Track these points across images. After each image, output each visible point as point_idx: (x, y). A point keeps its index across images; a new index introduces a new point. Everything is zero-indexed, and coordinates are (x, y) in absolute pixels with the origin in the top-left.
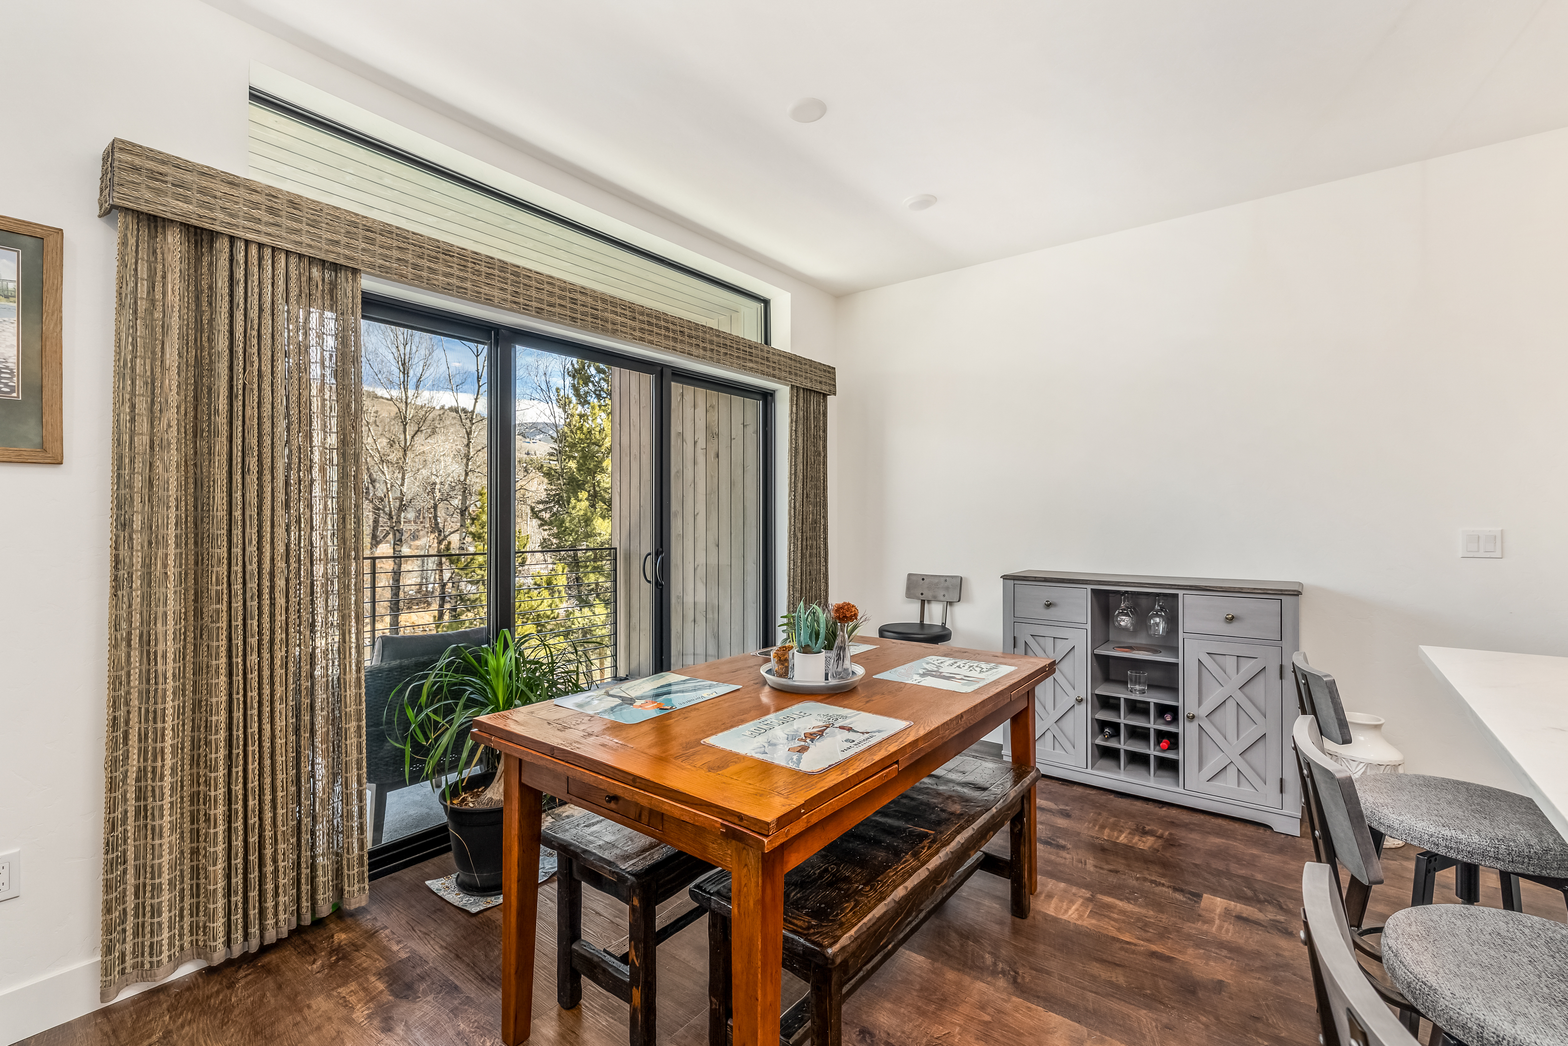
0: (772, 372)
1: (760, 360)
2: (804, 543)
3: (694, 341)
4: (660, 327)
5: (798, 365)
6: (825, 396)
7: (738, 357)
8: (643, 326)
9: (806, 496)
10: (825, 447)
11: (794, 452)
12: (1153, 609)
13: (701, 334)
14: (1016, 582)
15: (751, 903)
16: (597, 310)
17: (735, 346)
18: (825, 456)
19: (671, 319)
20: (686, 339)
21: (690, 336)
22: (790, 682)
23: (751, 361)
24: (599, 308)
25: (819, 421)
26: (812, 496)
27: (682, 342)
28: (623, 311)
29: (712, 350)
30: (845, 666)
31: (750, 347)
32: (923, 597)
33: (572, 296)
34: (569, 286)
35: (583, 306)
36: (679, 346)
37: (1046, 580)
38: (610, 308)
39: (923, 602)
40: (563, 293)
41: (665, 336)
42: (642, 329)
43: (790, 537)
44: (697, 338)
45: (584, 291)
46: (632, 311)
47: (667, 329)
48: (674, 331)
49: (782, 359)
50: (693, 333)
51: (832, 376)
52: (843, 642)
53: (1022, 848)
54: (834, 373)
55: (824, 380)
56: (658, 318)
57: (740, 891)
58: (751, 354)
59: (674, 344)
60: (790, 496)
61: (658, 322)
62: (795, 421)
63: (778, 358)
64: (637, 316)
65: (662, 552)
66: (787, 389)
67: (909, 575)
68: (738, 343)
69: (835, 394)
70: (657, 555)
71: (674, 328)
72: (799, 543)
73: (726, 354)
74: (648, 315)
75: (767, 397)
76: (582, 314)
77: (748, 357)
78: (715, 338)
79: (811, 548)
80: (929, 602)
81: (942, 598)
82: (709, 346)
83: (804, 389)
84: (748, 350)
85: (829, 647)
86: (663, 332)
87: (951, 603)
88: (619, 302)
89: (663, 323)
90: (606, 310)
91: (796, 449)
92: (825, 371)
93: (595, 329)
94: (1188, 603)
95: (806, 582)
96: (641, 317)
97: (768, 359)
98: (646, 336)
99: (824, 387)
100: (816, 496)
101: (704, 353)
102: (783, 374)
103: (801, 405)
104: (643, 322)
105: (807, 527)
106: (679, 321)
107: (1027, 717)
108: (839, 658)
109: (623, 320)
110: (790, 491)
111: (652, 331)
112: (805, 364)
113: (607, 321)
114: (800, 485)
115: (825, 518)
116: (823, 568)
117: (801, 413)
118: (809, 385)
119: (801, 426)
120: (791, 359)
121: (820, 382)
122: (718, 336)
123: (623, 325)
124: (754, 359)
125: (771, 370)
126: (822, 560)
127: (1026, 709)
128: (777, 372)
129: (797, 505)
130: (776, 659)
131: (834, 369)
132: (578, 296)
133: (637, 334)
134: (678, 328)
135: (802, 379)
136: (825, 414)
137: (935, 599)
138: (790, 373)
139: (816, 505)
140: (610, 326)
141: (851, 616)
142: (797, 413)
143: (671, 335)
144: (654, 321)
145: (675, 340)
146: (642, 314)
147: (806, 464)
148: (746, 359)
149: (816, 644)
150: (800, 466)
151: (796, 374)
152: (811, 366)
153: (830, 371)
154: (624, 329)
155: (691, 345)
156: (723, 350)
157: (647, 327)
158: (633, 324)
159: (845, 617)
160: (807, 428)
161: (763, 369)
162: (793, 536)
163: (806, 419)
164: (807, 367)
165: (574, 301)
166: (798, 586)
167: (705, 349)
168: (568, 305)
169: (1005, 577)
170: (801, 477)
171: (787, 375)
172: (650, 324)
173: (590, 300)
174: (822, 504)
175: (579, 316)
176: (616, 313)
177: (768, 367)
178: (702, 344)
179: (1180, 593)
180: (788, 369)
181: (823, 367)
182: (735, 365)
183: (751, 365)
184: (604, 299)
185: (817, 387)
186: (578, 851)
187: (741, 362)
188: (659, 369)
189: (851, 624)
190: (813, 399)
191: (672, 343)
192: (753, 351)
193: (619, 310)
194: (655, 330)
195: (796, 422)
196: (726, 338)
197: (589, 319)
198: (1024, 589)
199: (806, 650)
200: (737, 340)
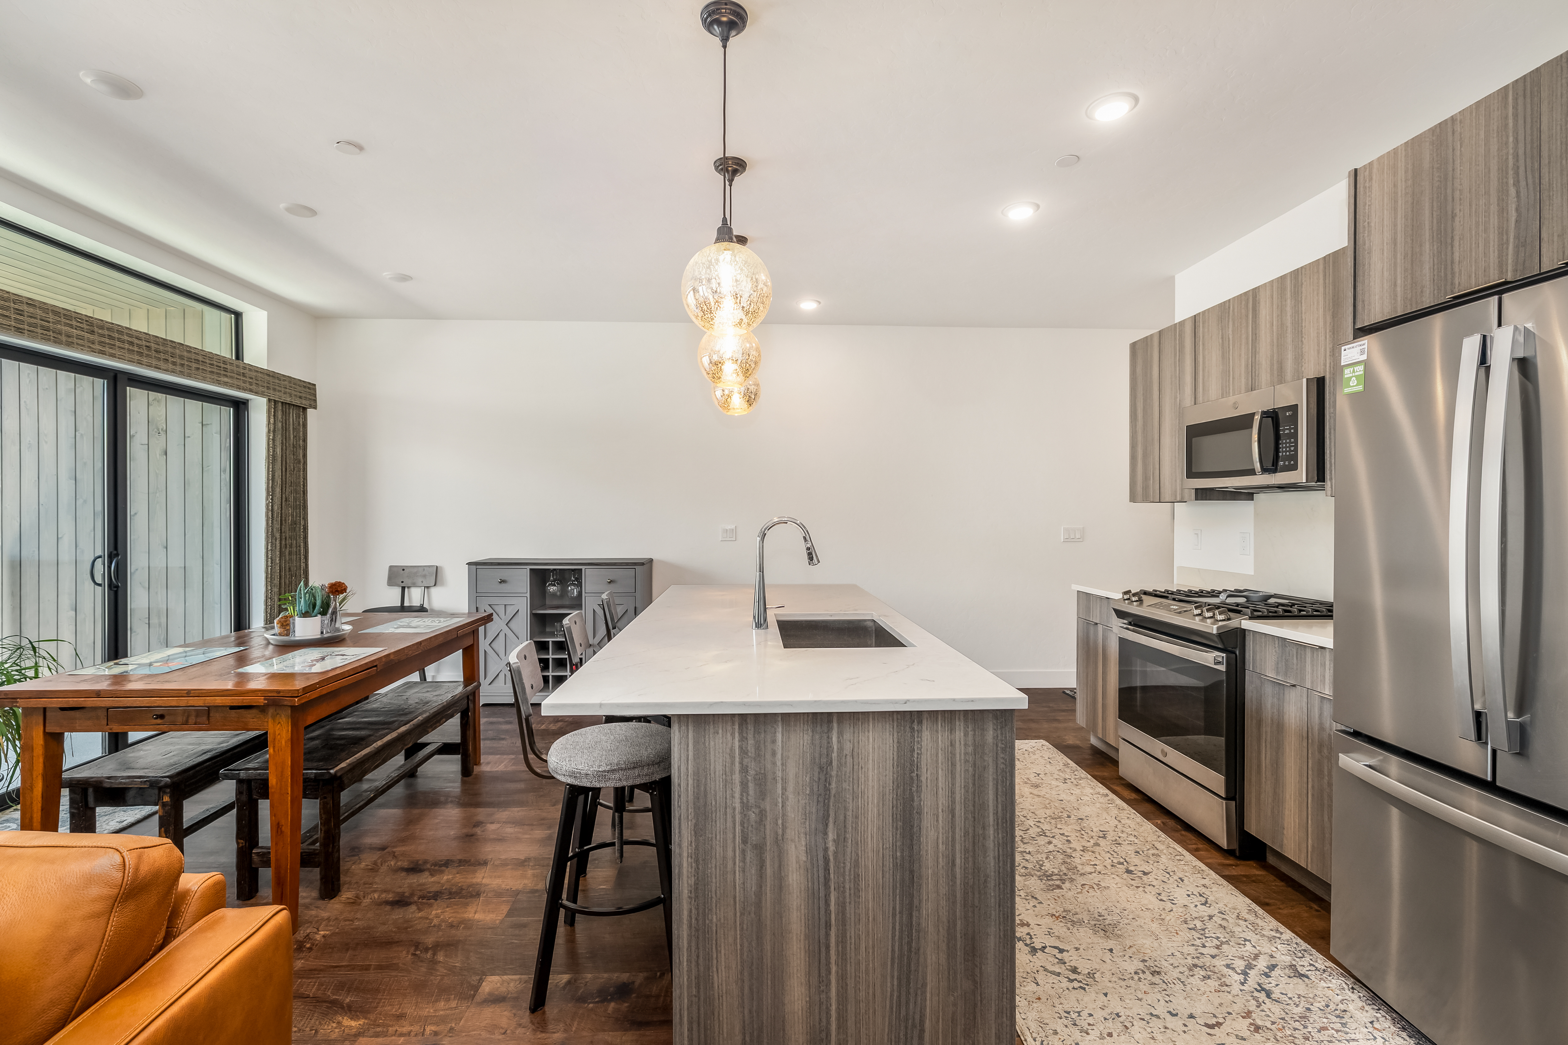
0: (249, 387)
1: (236, 376)
2: (283, 542)
3: (162, 356)
4: (123, 342)
5: (277, 381)
6: (305, 409)
7: (212, 372)
8: (103, 339)
9: (284, 500)
10: (305, 456)
11: (272, 459)
12: (570, 580)
13: (170, 350)
14: (478, 567)
15: (283, 743)
16: (49, 322)
17: (208, 362)
18: (305, 463)
19: (135, 334)
20: (154, 354)
21: (157, 351)
22: (293, 638)
23: (226, 376)
24: (51, 320)
25: (299, 432)
26: (291, 499)
27: (148, 356)
28: (78, 324)
29: (182, 365)
30: (337, 626)
31: (225, 362)
32: (403, 585)
33: (16, 306)
34: (13, 297)
35: (31, 317)
36: (145, 360)
37: (499, 564)
38: (64, 320)
39: (403, 588)
40: (7, 304)
41: (128, 350)
42: (102, 342)
43: (267, 537)
44: (166, 352)
45: (31, 303)
46: (91, 325)
47: (131, 343)
48: (139, 346)
49: (260, 375)
50: (161, 348)
51: (312, 391)
52: (335, 608)
53: (468, 732)
54: (315, 390)
55: (304, 395)
56: (120, 332)
57: (274, 739)
58: (225, 370)
59: (140, 358)
60: (267, 499)
61: (120, 336)
62: (272, 431)
63: (255, 374)
64: (96, 329)
65: (117, 555)
66: (263, 401)
67: (391, 567)
68: (211, 358)
69: (315, 408)
70: (111, 557)
71: (139, 342)
72: (278, 542)
73: (198, 369)
74: (108, 329)
75: (240, 407)
76: (30, 325)
77: (223, 372)
78: (185, 354)
79: (291, 546)
80: (409, 587)
81: (421, 584)
82: (178, 361)
83: (282, 403)
84: (223, 365)
85: (323, 613)
86: (127, 346)
87: (428, 587)
88: (74, 315)
89: (126, 338)
90: (59, 322)
91: (274, 456)
92: (305, 387)
93: (46, 339)
94: (589, 575)
95: (285, 577)
96: (100, 331)
97: (244, 375)
98: (107, 349)
99: (304, 402)
100: (295, 499)
101: (174, 367)
102: (261, 389)
103: (280, 417)
104: (103, 336)
105: (286, 528)
106: (144, 336)
107: (473, 650)
108: (333, 620)
109: (79, 332)
110: (268, 495)
111: (114, 345)
112: (284, 380)
113: (60, 334)
114: (278, 490)
115: (305, 519)
116: (303, 565)
117: (280, 424)
118: (288, 400)
119: (280, 436)
120: (269, 375)
121: (300, 397)
122: (190, 352)
123: (81, 338)
124: (229, 374)
125: (247, 385)
126: (302, 557)
127: (472, 645)
128: (254, 387)
129: (276, 508)
130: (279, 625)
131: (315, 385)
132: (25, 308)
133: (97, 347)
134: (144, 343)
135: (281, 394)
136: (305, 425)
137: (415, 585)
138: (268, 388)
139: (295, 508)
140: (64, 338)
141: (342, 590)
142: (275, 424)
143: (136, 349)
144: (116, 335)
145: (140, 354)
146: (102, 328)
147: (284, 470)
148: (220, 374)
149: (313, 611)
150: (278, 473)
151: (274, 390)
152: (290, 382)
153: (310, 389)
154: (80, 342)
155: (159, 359)
156: (194, 365)
157: (107, 341)
158: (92, 337)
159: (337, 591)
160: (285, 438)
161: (239, 384)
162: (270, 535)
163: (285, 429)
164: (286, 383)
165: (20, 312)
166: (277, 581)
167: (174, 363)
168: (13, 316)
169: (469, 564)
170: (279, 482)
171: (265, 390)
172: (110, 337)
173: (39, 312)
174: (302, 507)
175: (26, 327)
176: (71, 326)
177: (245, 382)
178: (171, 359)
179: (583, 567)
180: (266, 385)
181: (303, 383)
182: (209, 379)
183: (226, 380)
184: (56, 311)
185: (297, 402)
186: (102, 779)
187: (215, 377)
188: (112, 374)
189: (342, 596)
190: (293, 414)
191: (136, 357)
192: (228, 367)
193: (74, 323)
194: (118, 343)
195: (274, 431)
196: (198, 354)
197: (39, 331)
198: (483, 572)
199: (305, 615)
200: (211, 356)
